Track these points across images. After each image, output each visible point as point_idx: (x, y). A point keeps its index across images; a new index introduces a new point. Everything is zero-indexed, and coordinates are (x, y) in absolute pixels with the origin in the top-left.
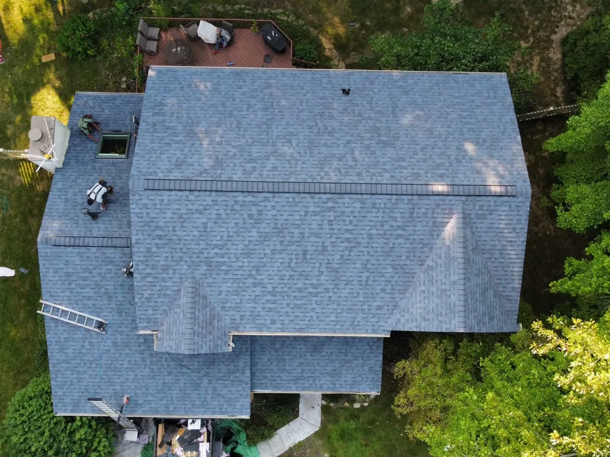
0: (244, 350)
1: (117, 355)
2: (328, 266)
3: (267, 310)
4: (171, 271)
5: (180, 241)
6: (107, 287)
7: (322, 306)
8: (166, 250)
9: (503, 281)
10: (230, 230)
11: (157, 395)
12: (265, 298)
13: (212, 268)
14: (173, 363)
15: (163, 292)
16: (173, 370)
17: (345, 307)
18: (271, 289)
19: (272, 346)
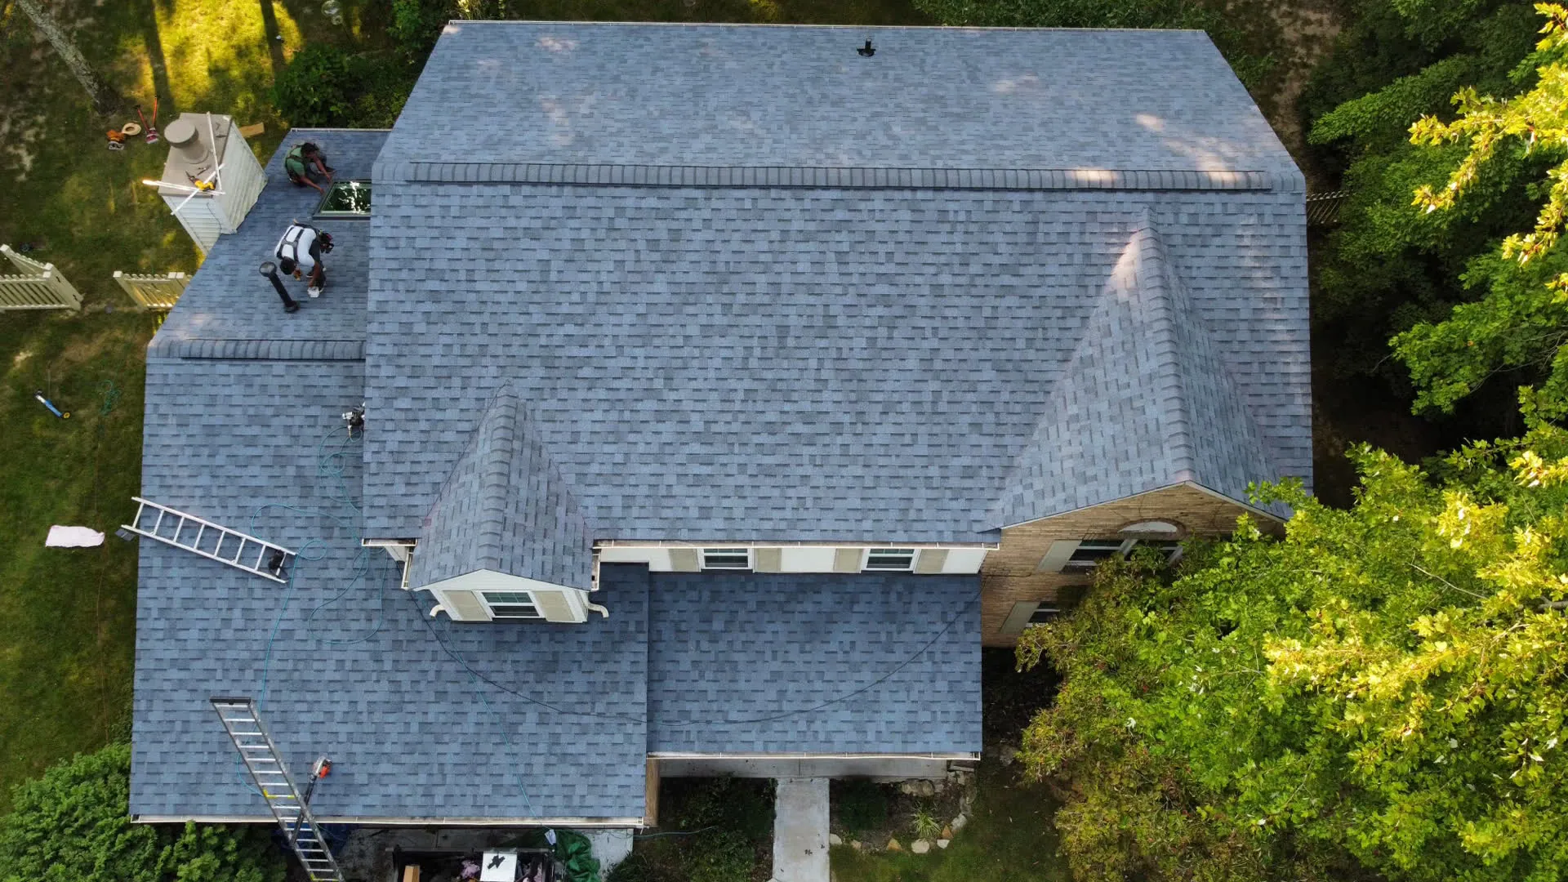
0: (632, 628)
1: (311, 645)
2: (841, 365)
3: (691, 480)
4: (456, 382)
5: (483, 308)
6: (303, 462)
7: (827, 470)
8: (446, 329)
9: (1266, 400)
10: (603, 277)
11: (405, 759)
12: (687, 450)
13: (556, 373)
14: (450, 667)
15: (434, 436)
16: (450, 687)
17: (883, 472)
18: (700, 427)
19: (705, 626)
